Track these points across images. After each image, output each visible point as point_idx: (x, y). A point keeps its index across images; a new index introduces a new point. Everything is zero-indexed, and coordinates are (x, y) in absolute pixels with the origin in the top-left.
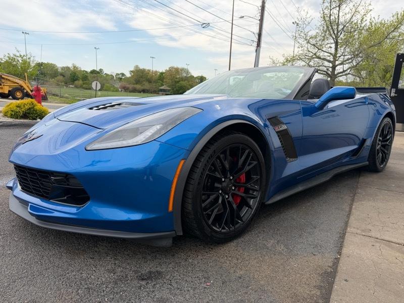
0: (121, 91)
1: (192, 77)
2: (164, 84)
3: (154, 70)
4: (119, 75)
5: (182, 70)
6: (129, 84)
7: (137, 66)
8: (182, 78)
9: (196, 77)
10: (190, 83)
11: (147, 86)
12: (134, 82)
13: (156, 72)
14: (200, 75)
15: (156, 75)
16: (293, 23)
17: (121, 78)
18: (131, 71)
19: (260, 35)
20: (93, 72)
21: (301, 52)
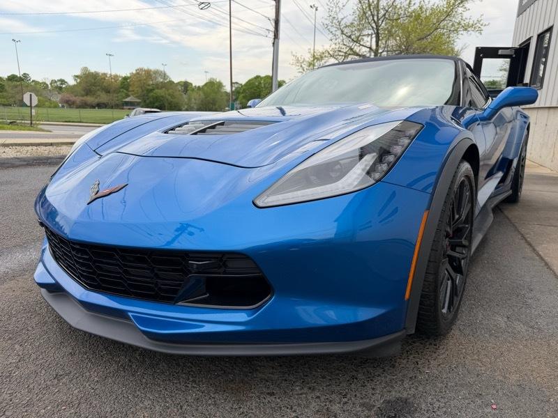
0: (63, 107)
1: (171, 83)
2: (130, 93)
3: (113, 74)
4: (56, 82)
5: (156, 72)
6: (75, 96)
7: (86, 69)
8: (157, 84)
9: (178, 83)
10: (170, 91)
11: (104, 98)
12: (83, 93)
13: (116, 76)
14: (183, 80)
15: (116, 81)
16: (311, 7)
17: (60, 86)
18: (77, 76)
19: (277, 22)
20: (12, 78)
21: (333, 46)
